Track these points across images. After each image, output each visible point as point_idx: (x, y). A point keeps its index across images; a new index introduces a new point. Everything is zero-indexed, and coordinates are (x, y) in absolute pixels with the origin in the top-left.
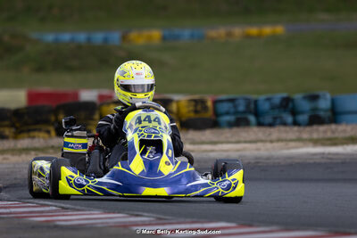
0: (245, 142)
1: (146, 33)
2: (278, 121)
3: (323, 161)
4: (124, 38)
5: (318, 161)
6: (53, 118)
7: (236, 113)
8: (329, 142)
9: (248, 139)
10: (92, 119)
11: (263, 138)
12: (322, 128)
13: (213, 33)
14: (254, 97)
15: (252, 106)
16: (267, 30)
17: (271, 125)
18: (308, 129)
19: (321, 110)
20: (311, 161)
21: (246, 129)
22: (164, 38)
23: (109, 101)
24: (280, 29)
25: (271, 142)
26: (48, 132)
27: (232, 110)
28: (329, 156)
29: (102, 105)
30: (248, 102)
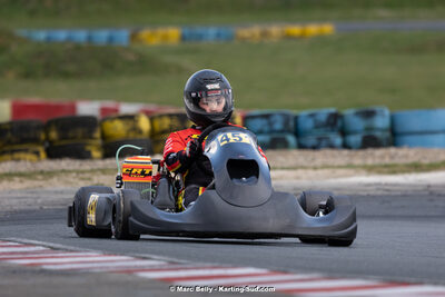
0: (283, 168)
1: (161, 31)
2: (324, 143)
3: (379, 193)
4: (134, 37)
5: (372, 193)
6: (43, 136)
7: (271, 132)
8: (386, 170)
9: (285, 165)
10: (92, 138)
11: (305, 164)
12: (379, 152)
13: (245, 32)
14: (294, 112)
15: (292, 124)
16: (313, 29)
17: (315, 148)
18: (361, 153)
19: (378, 129)
20: (365, 193)
21: (283, 152)
22: (183, 38)
23: (114, 115)
24: (328, 29)
25: (315, 168)
26: (37, 153)
27: (266, 129)
28: (387, 187)
29: (104, 120)
30: (286, 118)
